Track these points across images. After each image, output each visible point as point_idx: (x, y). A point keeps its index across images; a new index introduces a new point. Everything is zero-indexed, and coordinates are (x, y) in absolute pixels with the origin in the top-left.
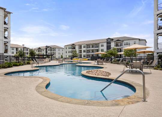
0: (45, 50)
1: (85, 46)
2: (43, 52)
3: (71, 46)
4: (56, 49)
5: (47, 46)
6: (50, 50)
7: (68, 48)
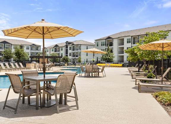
0: (64, 49)
1: (130, 39)
2: (61, 52)
3: (105, 41)
4: (82, 46)
5: (67, 42)
6: (72, 48)
7: (100, 44)
